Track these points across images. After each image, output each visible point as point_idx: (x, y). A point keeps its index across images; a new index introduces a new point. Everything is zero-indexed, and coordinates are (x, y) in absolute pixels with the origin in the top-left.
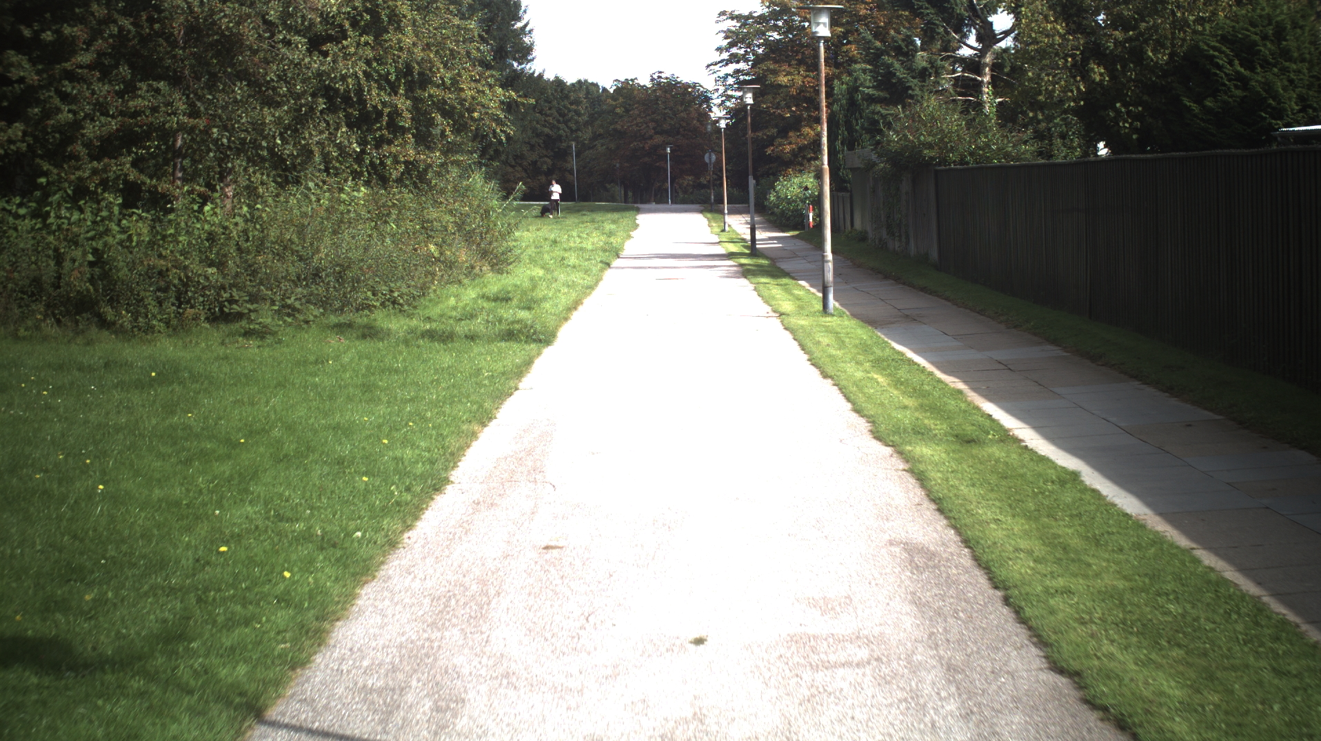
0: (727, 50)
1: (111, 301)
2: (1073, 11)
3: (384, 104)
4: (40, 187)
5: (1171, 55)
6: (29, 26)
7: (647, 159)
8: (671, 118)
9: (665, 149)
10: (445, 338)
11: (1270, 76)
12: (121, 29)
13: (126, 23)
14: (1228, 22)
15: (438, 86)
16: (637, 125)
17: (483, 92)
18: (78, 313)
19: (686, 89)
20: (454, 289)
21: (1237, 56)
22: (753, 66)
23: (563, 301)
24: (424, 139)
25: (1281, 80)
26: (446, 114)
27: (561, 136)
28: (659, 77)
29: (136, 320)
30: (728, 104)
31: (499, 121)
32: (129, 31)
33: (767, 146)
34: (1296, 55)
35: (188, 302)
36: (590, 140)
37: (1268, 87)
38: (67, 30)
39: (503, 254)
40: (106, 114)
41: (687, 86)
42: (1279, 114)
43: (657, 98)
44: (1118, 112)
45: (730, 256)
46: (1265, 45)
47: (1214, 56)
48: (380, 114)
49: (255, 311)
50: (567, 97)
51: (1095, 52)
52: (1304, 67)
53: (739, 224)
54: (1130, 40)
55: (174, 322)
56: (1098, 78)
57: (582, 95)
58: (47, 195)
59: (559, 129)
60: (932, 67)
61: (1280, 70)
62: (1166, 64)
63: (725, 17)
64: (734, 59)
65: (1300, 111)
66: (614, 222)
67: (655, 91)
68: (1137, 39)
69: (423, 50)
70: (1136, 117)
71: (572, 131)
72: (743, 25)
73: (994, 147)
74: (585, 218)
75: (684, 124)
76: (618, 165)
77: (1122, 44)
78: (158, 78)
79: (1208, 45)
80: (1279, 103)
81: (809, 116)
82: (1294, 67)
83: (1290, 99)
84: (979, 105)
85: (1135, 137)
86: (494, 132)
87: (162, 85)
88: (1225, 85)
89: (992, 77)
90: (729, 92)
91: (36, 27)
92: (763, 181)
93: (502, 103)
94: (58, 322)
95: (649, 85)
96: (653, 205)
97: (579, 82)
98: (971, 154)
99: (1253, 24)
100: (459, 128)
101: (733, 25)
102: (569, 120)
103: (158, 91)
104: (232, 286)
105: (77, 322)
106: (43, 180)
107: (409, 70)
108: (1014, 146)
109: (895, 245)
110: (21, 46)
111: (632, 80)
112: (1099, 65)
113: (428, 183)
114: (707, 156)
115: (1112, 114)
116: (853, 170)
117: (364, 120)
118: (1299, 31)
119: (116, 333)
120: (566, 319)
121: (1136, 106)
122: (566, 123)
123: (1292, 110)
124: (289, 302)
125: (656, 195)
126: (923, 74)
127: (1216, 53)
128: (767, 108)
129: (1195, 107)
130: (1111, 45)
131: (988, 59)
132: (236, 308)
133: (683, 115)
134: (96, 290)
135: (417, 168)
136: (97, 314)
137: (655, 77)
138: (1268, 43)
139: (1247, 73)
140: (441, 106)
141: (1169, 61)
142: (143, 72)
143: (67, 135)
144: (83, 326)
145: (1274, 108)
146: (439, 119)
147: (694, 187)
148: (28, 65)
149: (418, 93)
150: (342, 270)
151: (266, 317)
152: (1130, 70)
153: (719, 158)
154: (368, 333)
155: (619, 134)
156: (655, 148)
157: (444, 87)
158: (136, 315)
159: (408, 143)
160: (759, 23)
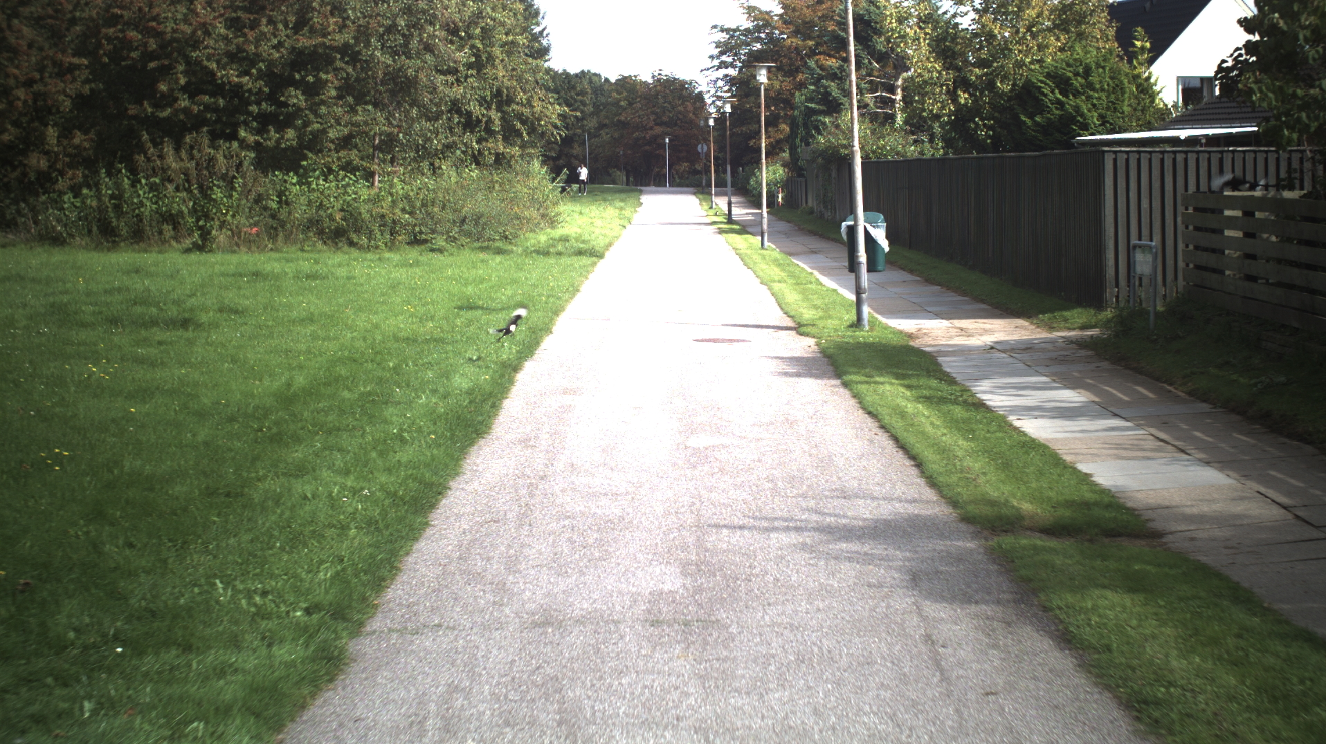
0: (718, 57)
1: (355, 231)
2: (949, 54)
3: (483, 115)
4: (303, 167)
5: (1014, 85)
6: (299, 72)
7: (647, 148)
8: (670, 112)
9: (664, 139)
10: (546, 254)
11: (1079, 102)
12: (348, 74)
13: (350, 70)
14: (1053, 63)
15: (518, 104)
16: (639, 117)
17: (547, 108)
18: (337, 238)
19: (683, 86)
21: (1057, 87)
22: (740, 71)
23: (602, 242)
24: (506, 139)
25: (1087, 105)
26: (523, 123)
28: (660, 74)
29: (370, 242)
31: (556, 127)
32: (352, 75)
34: (1098, 86)
35: (397, 233)
36: (597, 128)
37: (1077, 108)
38: (324, 76)
39: (554, 216)
40: (339, 124)
41: (683, 83)
42: (1085, 127)
43: (657, 94)
44: (977, 124)
45: (714, 223)
46: (1076, 80)
47: (1041, 87)
48: (479, 121)
49: (434, 238)
51: (963, 83)
52: (1104, 95)
53: (721, 203)
54: (986, 74)
55: (389, 244)
56: (963, 102)
57: (586, 85)
58: (307, 172)
61: (1086, 97)
62: (1010, 91)
63: (716, 30)
64: (724, 65)
65: (1100, 125)
66: (622, 200)
67: (656, 86)
68: (991, 74)
69: (509, 80)
70: (989, 128)
71: (578, 119)
72: (732, 37)
74: (597, 197)
75: (681, 117)
76: (621, 152)
77: (981, 77)
78: (368, 103)
80: (1085, 119)
81: (786, 114)
82: (1096, 95)
83: (1092, 117)
84: (892, 117)
85: (989, 141)
86: (552, 134)
88: (1049, 107)
89: (903, 95)
90: (719, 94)
91: (303, 73)
92: (747, 168)
94: (325, 243)
95: (650, 81)
96: (653, 188)
99: (1068, 65)
100: (532, 131)
101: (723, 37)
103: (368, 110)
104: (420, 225)
105: (336, 244)
106: (305, 163)
107: (499, 92)
108: (903, 147)
109: (827, 215)
110: (296, 84)
111: (635, 76)
112: (964, 92)
113: (510, 166)
114: (700, 146)
115: (973, 126)
116: (806, 161)
117: (470, 124)
118: (1101, 70)
119: (359, 249)
120: (608, 250)
121: (989, 120)
123: (1095, 124)
124: (451, 234)
125: (655, 180)
127: (1043, 85)
129: (1029, 122)
130: (973, 78)
131: (900, 82)
132: (424, 237)
133: (680, 108)
134: (348, 225)
135: (505, 158)
136: (348, 239)
137: (656, 74)
138: (1079, 78)
139: (1063, 99)
140: (520, 117)
141: (1012, 90)
142: (360, 99)
143: (318, 136)
144: (340, 245)
145: (1081, 123)
146: (519, 125)
147: (689, 173)
148: (301, 97)
149: (505, 108)
150: (477, 218)
151: (441, 242)
152: (985, 96)
153: (708, 148)
154: (499, 251)
155: (623, 125)
156: (655, 138)
157: (523, 105)
158: (369, 239)
159: (498, 141)
160: (745, 35)
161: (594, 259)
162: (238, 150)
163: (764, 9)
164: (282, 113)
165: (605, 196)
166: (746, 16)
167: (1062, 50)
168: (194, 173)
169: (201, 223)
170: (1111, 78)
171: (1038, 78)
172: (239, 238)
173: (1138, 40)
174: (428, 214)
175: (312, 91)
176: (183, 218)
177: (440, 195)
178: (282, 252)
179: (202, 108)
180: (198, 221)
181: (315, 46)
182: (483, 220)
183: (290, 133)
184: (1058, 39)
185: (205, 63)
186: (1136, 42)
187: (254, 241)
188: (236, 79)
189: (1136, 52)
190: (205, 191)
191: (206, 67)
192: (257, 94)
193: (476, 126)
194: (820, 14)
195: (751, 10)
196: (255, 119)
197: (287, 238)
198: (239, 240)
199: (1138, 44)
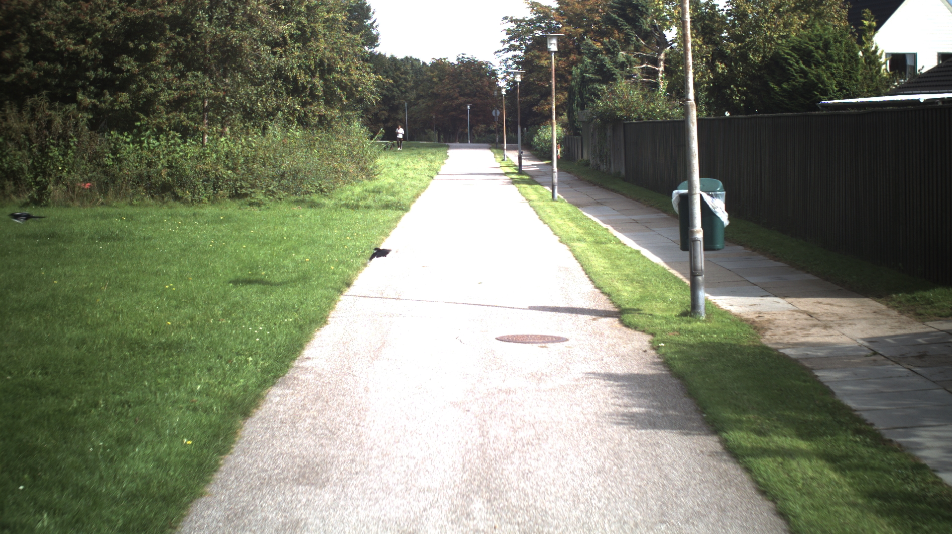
0: (508, 42)
1: (180, 186)
2: (708, 31)
3: (308, 82)
4: (137, 127)
5: (764, 57)
6: (133, 41)
7: (453, 113)
8: (471, 86)
9: (466, 106)
10: (355, 207)
11: (820, 71)
12: (179, 43)
13: (181, 39)
14: (797, 38)
15: (338, 72)
16: (447, 89)
17: (364, 76)
18: (163, 192)
19: (481, 66)
20: (348, 187)
21: (801, 58)
22: (525, 53)
23: (410, 193)
24: (328, 103)
25: (826, 74)
26: (343, 88)
27: (394, 96)
28: (463, 57)
29: (194, 196)
30: (508, 77)
31: (372, 93)
32: (183, 44)
33: (534, 106)
34: (836, 58)
35: (219, 187)
36: (415, 99)
37: (819, 77)
38: (154, 45)
39: (372, 169)
40: (171, 89)
41: (481, 64)
42: (825, 93)
43: (461, 72)
44: (732, 90)
45: (507, 174)
46: (817, 52)
47: (787, 59)
48: (305, 88)
49: (253, 192)
50: (399, 69)
51: (720, 55)
52: (841, 65)
53: (512, 156)
54: (740, 48)
55: (212, 198)
56: (720, 71)
57: (409, 67)
58: (140, 132)
59: (393, 91)
60: (628, 61)
61: (826, 67)
62: (760, 62)
63: (506, 21)
64: (513, 48)
65: (838, 91)
66: (433, 154)
67: (460, 67)
68: (744, 47)
69: (330, 51)
70: (743, 93)
71: (402, 93)
72: (519, 26)
73: (658, 110)
74: (414, 152)
75: (480, 90)
76: (434, 117)
77: (735, 50)
78: (197, 70)
79: (784, 52)
80: (825, 86)
81: (561, 86)
82: (835, 65)
83: (831, 84)
84: (656, 85)
85: (742, 105)
86: (369, 98)
87: (199, 74)
88: (794, 76)
89: (665, 67)
90: (509, 70)
91: (136, 42)
92: (531, 129)
93: (374, 82)
94: (152, 197)
95: (456, 62)
96: (458, 144)
97: (407, 58)
98: (645, 114)
99: (810, 40)
100: (350, 96)
101: (512, 26)
102: (400, 85)
103: (197, 76)
104: (241, 180)
105: (163, 198)
106: (139, 124)
107: (321, 63)
108: (670, 110)
109: (603, 167)
110: (130, 52)
111: (445, 59)
112: (721, 63)
113: (332, 127)
114: (494, 112)
115: (729, 92)
116: (583, 122)
117: (296, 90)
118: (838, 44)
119: (184, 203)
120: (414, 202)
121: (742, 87)
122: (398, 87)
123: (833, 90)
124: (270, 188)
125: (459, 138)
126: (622, 66)
127: (789, 57)
128: (534, 81)
129: (776, 88)
130: (729, 51)
131: (662, 56)
132: (244, 191)
133: (479, 83)
134: (173, 181)
135: (326, 119)
136: (174, 193)
137: (460, 57)
138: (820, 52)
139: (806, 69)
140: (340, 84)
141: (761, 62)
142: (189, 66)
143: (151, 100)
144: (166, 199)
145: (822, 89)
146: (339, 91)
147: (485, 132)
148: (133, 63)
149: (327, 76)
150: (295, 173)
151: (260, 196)
152: (740, 66)
153: (501, 113)
154: (313, 205)
155: (435, 96)
156: (460, 105)
157: (341, 73)
158: (193, 194)
159: (321, 105)
160: (529, 25)
161: (400, 212)
162: (75, 111)
163: (544, 4)
164: (117, 79)
165: (420, 150)
166: (530, 9)
167: (804, 27)
168: (34, 133)
169: (38, 179)
170: (847, 51)
171: (785, 51)
172: (73, 192)
173: (866, 20)
174: (249, 170)
175: (145, 57)
176: (24, 174)
177: (261, 153)
178: (110, 206)
179: (42, 73)
180: (36, 177)
181: (145, 17)
182: (300, 175)
183: (124, 96)
184: (801, 18)
185: (44, 32)
186: (865, 22)
187: (87, 195)
188: (71, 47)
189: (864, 30)
190: (43, 149)
191: (45, 36)
192: (93, 60)
193: (303, 91)
194: (588, 7)
195: (534, 5)
196: (91, 84)
197: (117, 193)
198: (74, 195)
199: (866, 23)
